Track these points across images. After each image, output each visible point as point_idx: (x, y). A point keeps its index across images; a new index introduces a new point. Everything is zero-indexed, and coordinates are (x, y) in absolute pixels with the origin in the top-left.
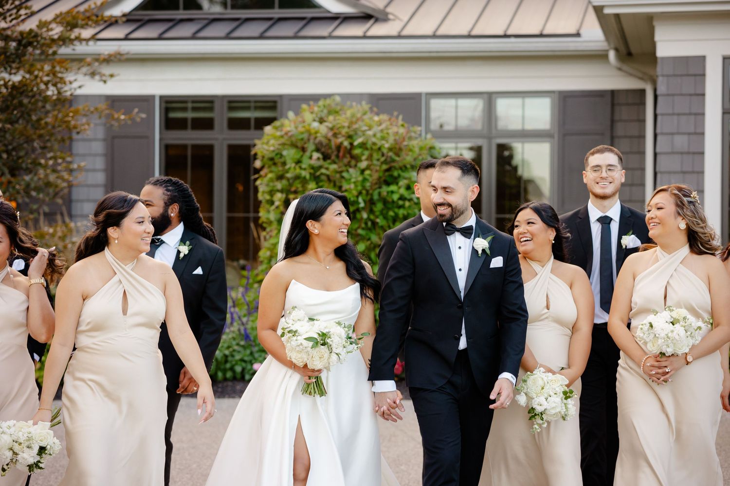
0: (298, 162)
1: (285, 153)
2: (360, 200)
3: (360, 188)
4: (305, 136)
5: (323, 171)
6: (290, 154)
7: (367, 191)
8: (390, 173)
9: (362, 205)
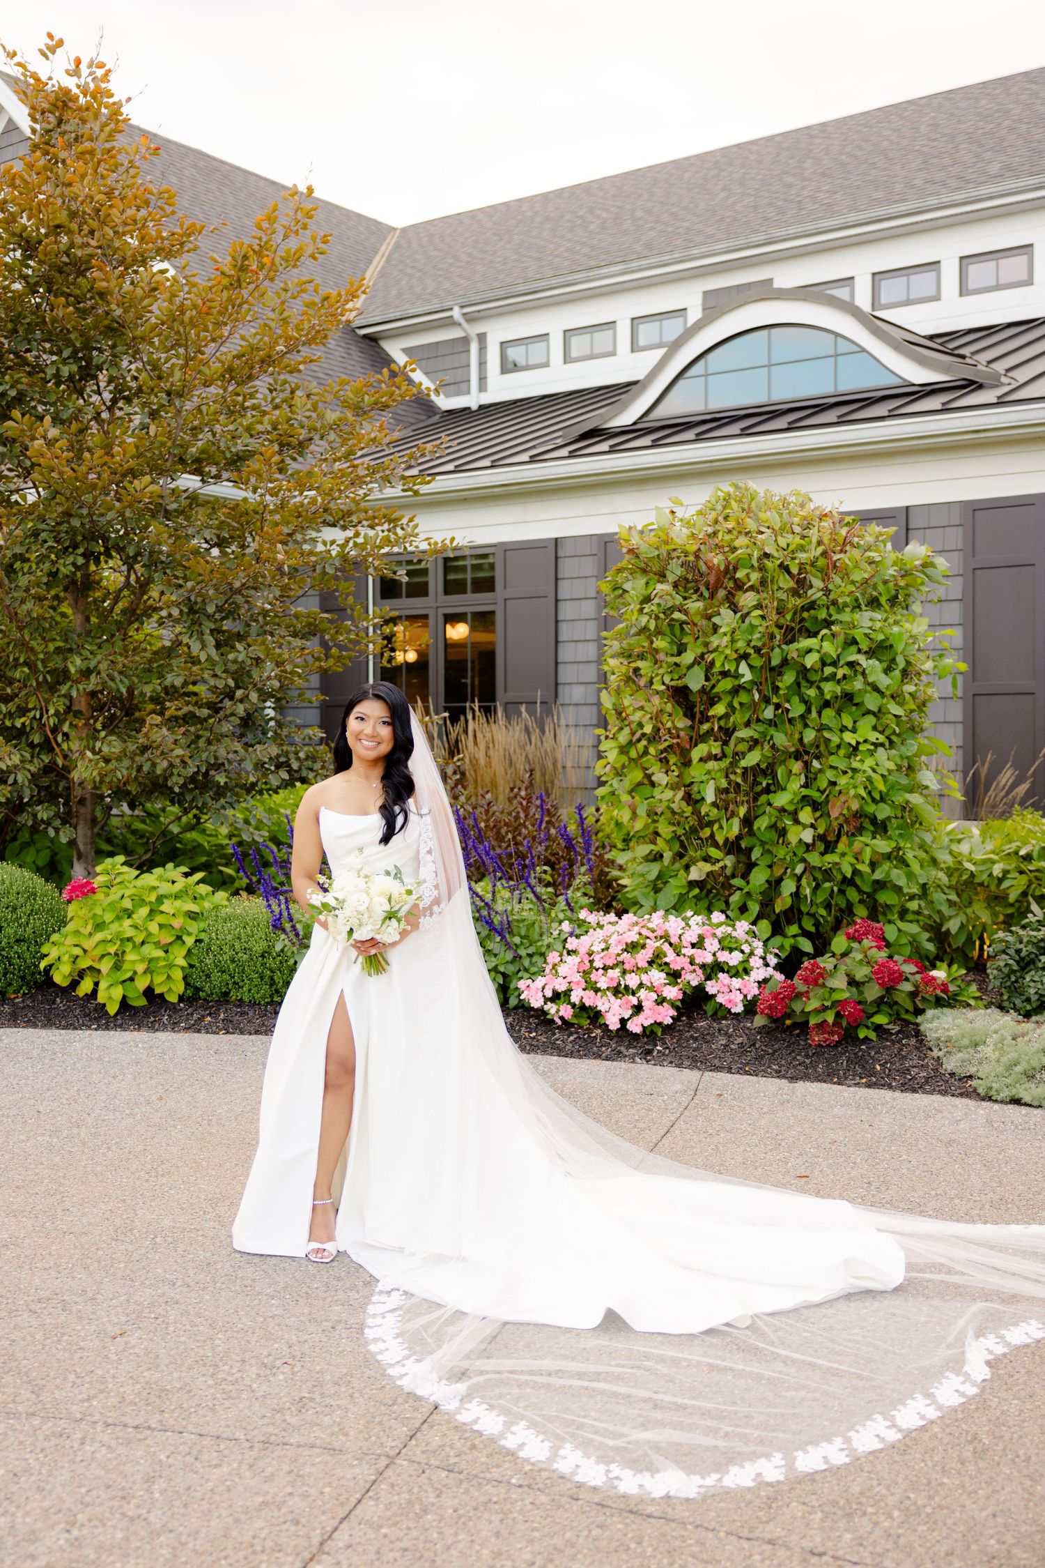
0: (647, 599)
1: (626, 587)
2: (743, 668)
3: (741, 644)
4: (664, 550)
5: (677, 615)
6: (636, 587)
7: (758, 650)
8: (812, 612)
9: (747, 675)
